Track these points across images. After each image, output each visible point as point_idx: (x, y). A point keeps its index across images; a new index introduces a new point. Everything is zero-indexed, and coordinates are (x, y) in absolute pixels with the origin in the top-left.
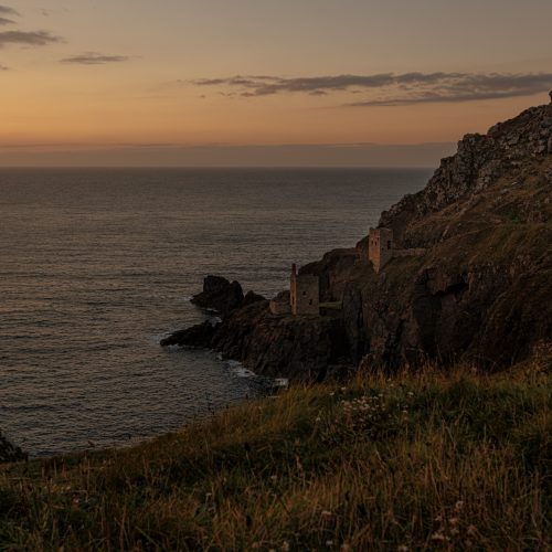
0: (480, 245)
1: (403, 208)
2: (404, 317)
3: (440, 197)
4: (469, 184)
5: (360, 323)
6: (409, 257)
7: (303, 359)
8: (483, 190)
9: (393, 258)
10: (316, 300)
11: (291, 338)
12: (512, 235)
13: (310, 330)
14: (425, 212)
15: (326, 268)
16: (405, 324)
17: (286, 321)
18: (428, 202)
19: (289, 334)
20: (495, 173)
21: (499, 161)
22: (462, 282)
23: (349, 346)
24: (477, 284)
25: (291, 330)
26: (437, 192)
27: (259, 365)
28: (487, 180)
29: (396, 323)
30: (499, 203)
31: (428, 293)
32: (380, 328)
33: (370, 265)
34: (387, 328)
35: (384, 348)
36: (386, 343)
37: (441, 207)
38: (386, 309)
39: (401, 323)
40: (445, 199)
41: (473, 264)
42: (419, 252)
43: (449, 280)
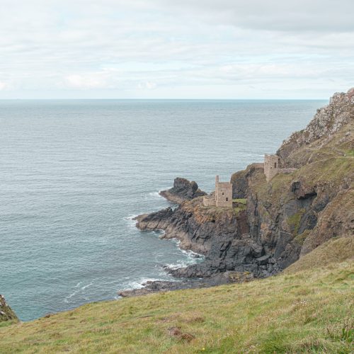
0: (326, 169)
1: (291, 140)
2: (280, 211)
3: (311, 135)
4: (329, 127)
5: (256, 214)
6: (287, 173)
7: (220, 235)
8: (336, 132)
9: (278, 174)
10: (230, 198)
11: (214, 221)
12: (344, 163)
13: (225, 217)
14: (301, 144)
16: (281, 216)
17: (210, 211)
18: (303, 138)
19: (211, 219)
20: (345, 121)
21: (348, 113)
22: (314, 191)
23: (249, 227)
24: (320, 194)
25: (214, 217)
26: (310, 131)
27: (194, 237)
28: (339, 125)
29: (276, 214)
30: (343, 141)
31: (295, 197)
32: (266, 217)
33: (265, 177)
34: (271, 218)
35: (268, 230)
36: (269, 227)
37: (311, 141)
38: (271, 206)
39: (279, 215)
40: (314, 136)
41: (319, 181)
42: (293, 171)
43: (306, 190)
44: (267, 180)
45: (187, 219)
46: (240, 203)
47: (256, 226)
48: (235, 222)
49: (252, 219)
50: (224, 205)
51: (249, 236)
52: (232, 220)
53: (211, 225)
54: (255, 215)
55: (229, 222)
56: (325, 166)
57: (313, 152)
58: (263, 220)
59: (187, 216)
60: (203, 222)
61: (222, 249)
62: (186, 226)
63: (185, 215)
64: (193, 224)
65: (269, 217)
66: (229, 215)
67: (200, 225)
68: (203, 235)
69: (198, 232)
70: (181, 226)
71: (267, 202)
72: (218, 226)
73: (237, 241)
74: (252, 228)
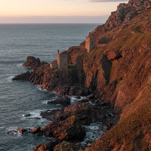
1: (97, 30)
2: (98, 68)
4: (122, 20)
6: (100, 47)
7: (62, 84)
8: (127, 22)
9: (94, 48)
10: (66, 63)
11: (58, 77)
12: (140, 37)
14: (106, 31)
15: (70, 53)
18: (107, 27)
19: (57, 75)
20: (132, 16)
21: (133, 11)
22: (120, 55)
23: (78, 79)
24: (126, 56)
25: (58, 74)
26: (110, 24)
27: (47, 86)
28: (129, 18)
29: (95, 71)
30: (134, 27)
31: (107, 60)
32: (90, 72)
33: (86, 50)
34: (92, 73)
35: (91, 80)
36: (92, 78)
37: (111, 29)
38: (92, 66)
39: (98, 70)
40: (113, 26)
41: (124, 48)
42: (104, 45)
43: (116, 55)
44: (88, 51)
45: (40, 77)
46: (71, 66)
47: (82, 78)
48: (71, 77)
49: (80, 75)
50: (63, 67)
51: (78, 84)
52: (69, 75)
53: (56, 79)
54: (82, 72)
55: (67, 76)
56: (126, 40)
57: (115, 34)
58: (88, 74)
59: (40, 75)
60: (51, 77)
61: (65, 92)
62: (40, 81)
63: (39, 75)
64: (45, 79)
65: (91, 72)
66: (67, 73)
67: (50, 79)
68: (52, 85)
69: (49, 83)
70: (37, 81)
71: (89, 64)
72: (60, 79)
73: (74, 87)
74: (80, 79)
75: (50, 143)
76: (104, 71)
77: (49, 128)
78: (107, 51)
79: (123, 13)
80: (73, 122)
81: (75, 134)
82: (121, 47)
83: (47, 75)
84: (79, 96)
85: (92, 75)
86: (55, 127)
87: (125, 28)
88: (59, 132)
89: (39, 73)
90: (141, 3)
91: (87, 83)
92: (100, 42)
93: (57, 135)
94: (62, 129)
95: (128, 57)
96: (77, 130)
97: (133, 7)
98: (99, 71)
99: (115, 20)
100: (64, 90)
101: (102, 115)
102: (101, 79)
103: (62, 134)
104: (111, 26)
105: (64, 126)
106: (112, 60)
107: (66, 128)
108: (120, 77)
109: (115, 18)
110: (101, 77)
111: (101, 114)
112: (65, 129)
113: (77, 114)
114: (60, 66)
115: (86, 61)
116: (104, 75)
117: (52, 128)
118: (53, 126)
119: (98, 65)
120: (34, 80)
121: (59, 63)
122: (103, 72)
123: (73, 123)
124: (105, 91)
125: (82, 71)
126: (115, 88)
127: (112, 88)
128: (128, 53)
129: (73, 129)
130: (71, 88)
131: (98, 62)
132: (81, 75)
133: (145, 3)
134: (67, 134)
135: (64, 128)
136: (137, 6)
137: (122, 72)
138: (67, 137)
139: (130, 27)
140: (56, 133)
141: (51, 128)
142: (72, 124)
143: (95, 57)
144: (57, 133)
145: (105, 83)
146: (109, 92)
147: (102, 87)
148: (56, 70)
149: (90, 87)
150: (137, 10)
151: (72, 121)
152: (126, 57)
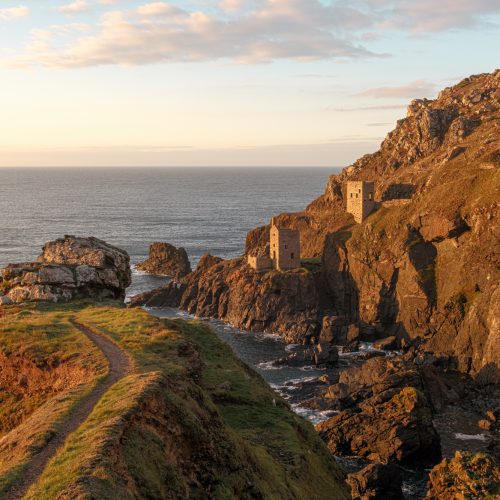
2: (399, 264)
7: (292, 313)
9: (375, 210)
10: (297, 254)
19: (275, 288)
22: (465, 225)
24: (485, 225)
26: (405, 147)
27: (245, 321)
28: (461, 132)
29: (390, 271)
30: (483, 152)
31: (422, 240)
32: (372, 277)
33: (351, 217)
34: (380, 277)
35: (379, 297)
36: (380, 293)
37: (412, 161)
38: (377, 258)
39: (396, 271)
40: (417, 153)
41: (477, 206)
42: (404, 202)
43: (451, 224)
45: (217, 296)
50: (289, 266)
56: (474, 186)
57: (429, 172)
58: (365, 282)
59: (214, 291)
60: (259, 295)
61: (308, 333)
62: (217, 307)
63: (211, 291)
64: (239, 300)
65: (376, 276)
66: (303, 280)
67: (254, 300)
68: (262, 316)
69: (251, 312)
70: (207, 308)
71: (367, 253)
72: (286, 299)
73: (333, 318)
74: (342, 298)
75: (377, 470)
76: (417, 270)
77: (335, 430)
78: (420, 217)
79: (440, 120)
80: (413, 406)
81: (421, 442)
82: (463, 204)
83: (246, 289)
84: (355, 343)
85: (379, 283)
86: (353, 425)
87: (459, 157)
88: (372, 439)
89: (210, 284)
90: (483, 95)
91: (368, 307)
92: (387, 196)
93: (364, 450)
94: (382, 428)
95: (493, 228)
96: (426, 430)
97: (463, 106)
98: (401, 273)
99: (421, 139)
100: (304, 329)
101: (452, 390)
102: (412, 293)
103: (381, 444)
104: (410, 153)
105: (384, 419)
106: (440, 239)
107: (394, 426)
108: (474, 285)
109: (421, 134)
110: (411, 289)
111: (449, 388)
112: (390, 429)
113: (390, 387)
114: (280, 262)
115: (357, 246)
116: (419, 283)
117: (345, 430)
118: (346, 422)
119: (396, 254)
120: (196, 305)
121: (277, 253)
122: (414, 272)
123: (413, 410)
124: (432, 326)
125: (346, 275)
126: (463, 316)
127: (453, 316)
128: (492, 217)
129: (414, 428)
130: (325, 323)
131: (396, 247)
132: (342, 286)
133: (492, 96)
134: (400, 443)
135: (388, 425)
136: (474, 103)
137: (478, 271)
138: (400, 453)
139: (471, 154)
140: (360, 443)
141: (340, 430)
142: (409, 411)
143: (383, 234)
144: (364, 444)
145: (426, 303)
146: (444, 327)
147: (416, 314)
148: (270, 274)
149: (377, 318)
150: (478, 112)
151: (408, 403)
152: (486, 228)
